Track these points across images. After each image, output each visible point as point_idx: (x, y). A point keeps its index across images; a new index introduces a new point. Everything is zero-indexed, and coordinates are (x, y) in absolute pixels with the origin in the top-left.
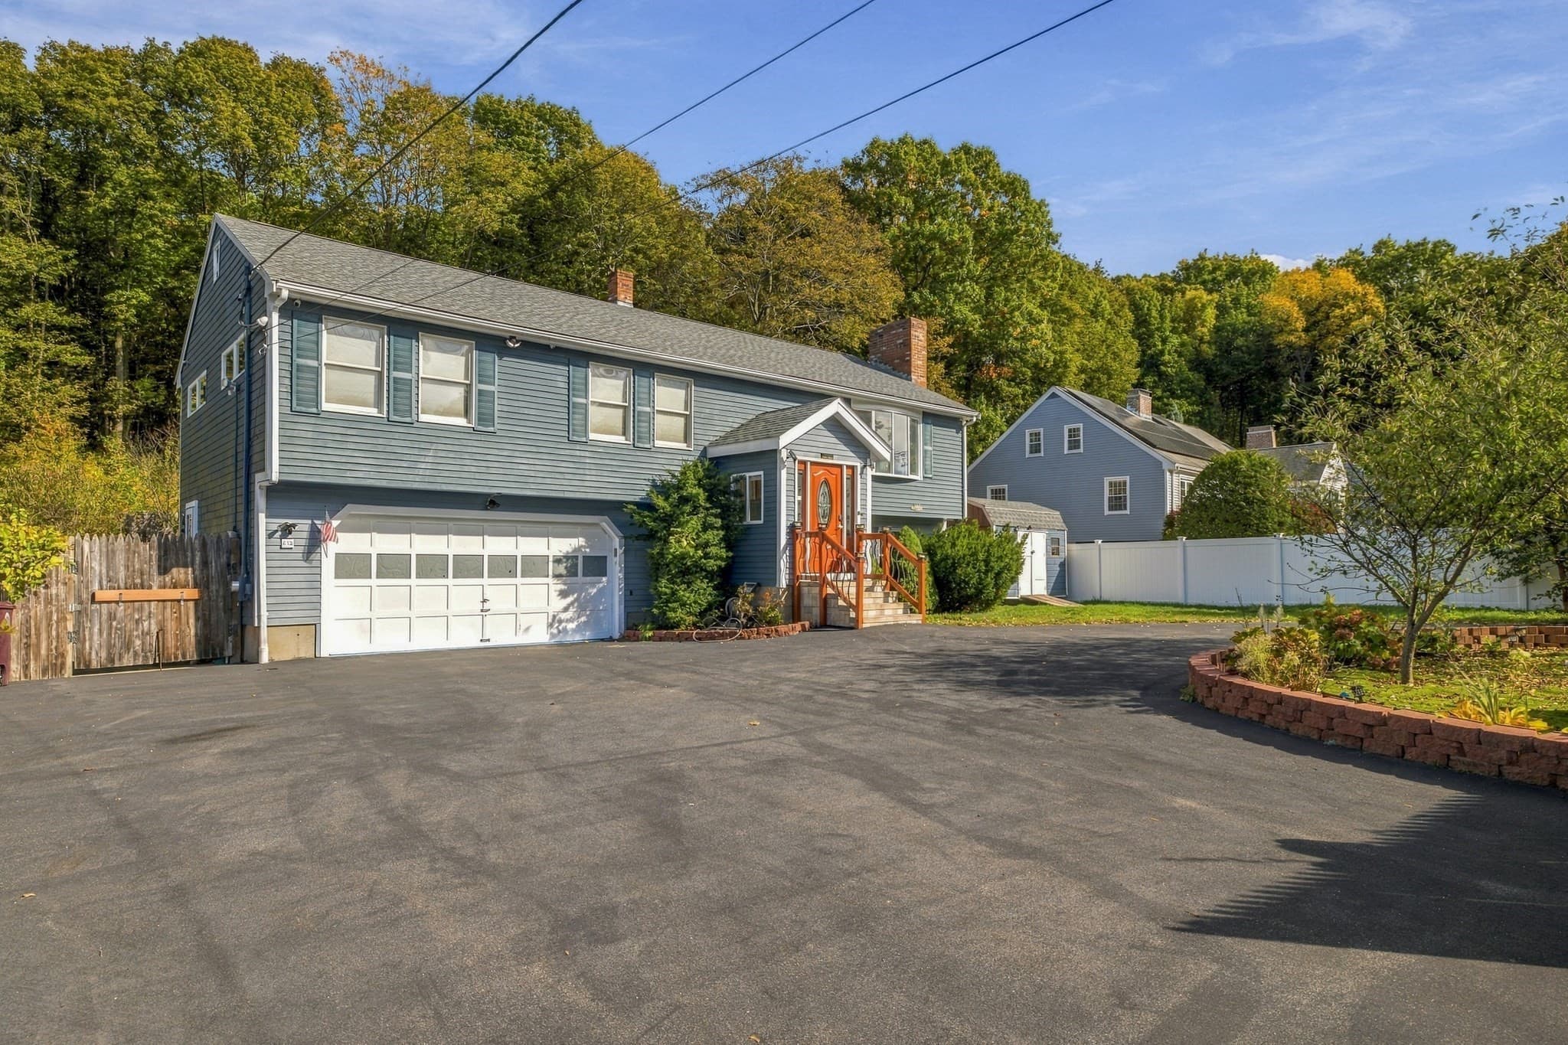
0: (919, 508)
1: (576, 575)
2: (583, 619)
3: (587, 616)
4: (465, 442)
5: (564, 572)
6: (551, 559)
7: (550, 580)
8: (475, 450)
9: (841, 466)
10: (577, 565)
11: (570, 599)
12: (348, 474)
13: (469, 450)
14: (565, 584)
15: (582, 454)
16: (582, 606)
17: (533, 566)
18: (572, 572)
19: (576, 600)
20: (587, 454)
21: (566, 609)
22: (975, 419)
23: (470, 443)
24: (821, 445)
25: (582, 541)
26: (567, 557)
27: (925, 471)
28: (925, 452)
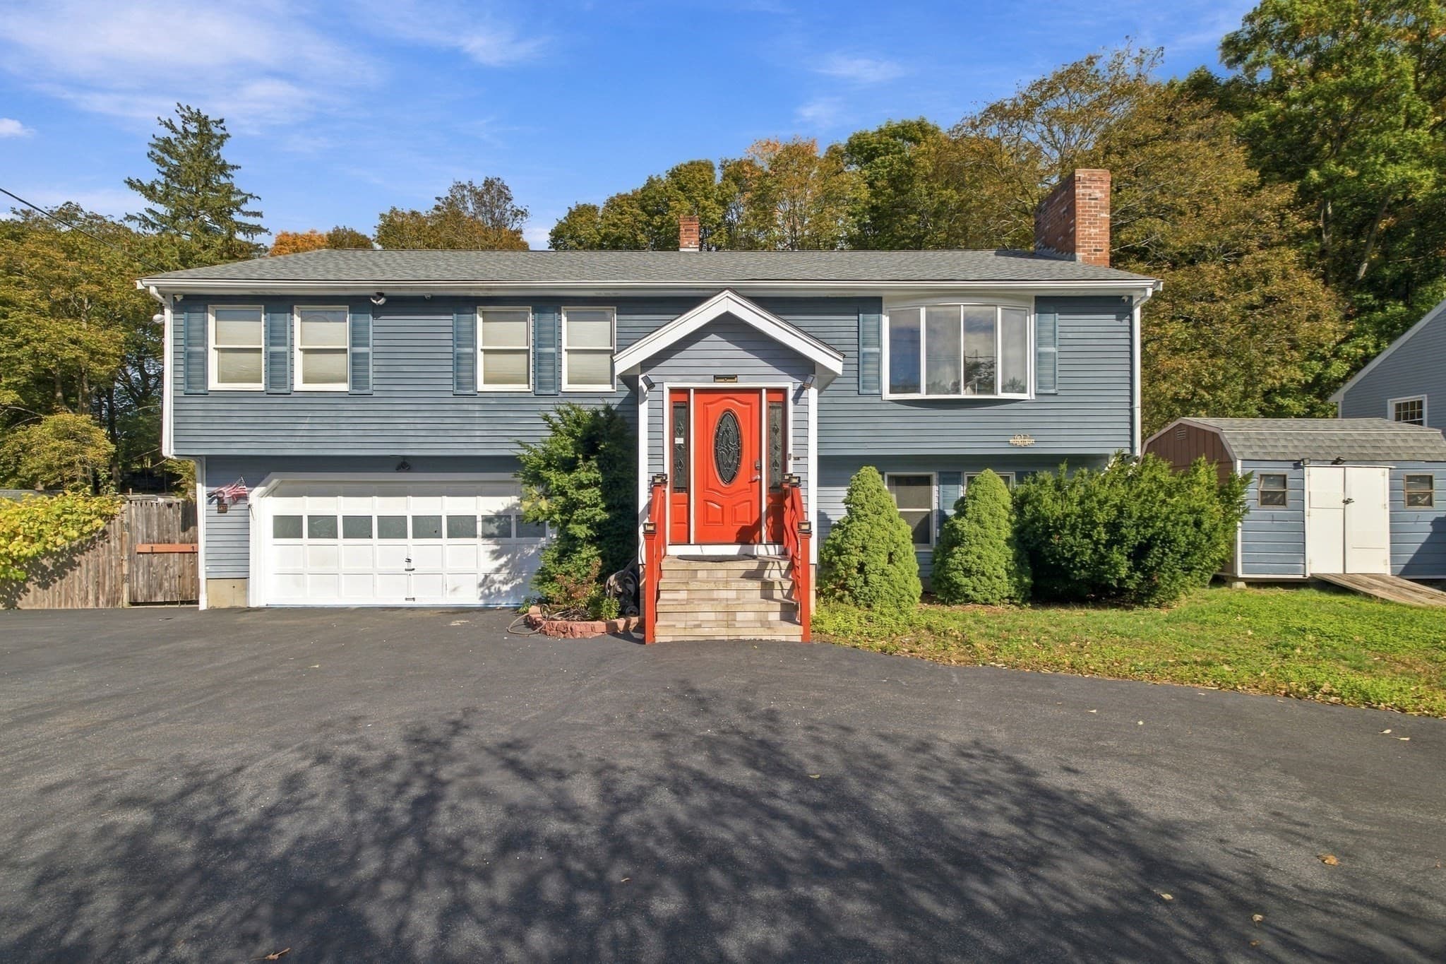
0: (1018, 441)
1: (509, 535)
2: (520, 580)
3: (524, 578)
4: (340, 407)
5: (496, 532)
6: (479, 519)
7: (479, 541)
8: (350, 414)
9: (758, 391)
10: (510, 524)
11: (503, 560)
12: (233, 446)
13: (345, 414)
14: (498, 544)
15: (471, 407)
16: (515, 568)
17: (461, 527)
18: (504, 533)
19: (509, 560)
20: (477, 408)
21: (498, 570)
22: (1150, 292)
23: (346, 407)
24: (717, 363)
25: (514, 499)
26: (498, 516)
27: (1040, 384)
28: (1039, 356)
